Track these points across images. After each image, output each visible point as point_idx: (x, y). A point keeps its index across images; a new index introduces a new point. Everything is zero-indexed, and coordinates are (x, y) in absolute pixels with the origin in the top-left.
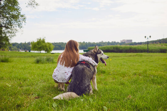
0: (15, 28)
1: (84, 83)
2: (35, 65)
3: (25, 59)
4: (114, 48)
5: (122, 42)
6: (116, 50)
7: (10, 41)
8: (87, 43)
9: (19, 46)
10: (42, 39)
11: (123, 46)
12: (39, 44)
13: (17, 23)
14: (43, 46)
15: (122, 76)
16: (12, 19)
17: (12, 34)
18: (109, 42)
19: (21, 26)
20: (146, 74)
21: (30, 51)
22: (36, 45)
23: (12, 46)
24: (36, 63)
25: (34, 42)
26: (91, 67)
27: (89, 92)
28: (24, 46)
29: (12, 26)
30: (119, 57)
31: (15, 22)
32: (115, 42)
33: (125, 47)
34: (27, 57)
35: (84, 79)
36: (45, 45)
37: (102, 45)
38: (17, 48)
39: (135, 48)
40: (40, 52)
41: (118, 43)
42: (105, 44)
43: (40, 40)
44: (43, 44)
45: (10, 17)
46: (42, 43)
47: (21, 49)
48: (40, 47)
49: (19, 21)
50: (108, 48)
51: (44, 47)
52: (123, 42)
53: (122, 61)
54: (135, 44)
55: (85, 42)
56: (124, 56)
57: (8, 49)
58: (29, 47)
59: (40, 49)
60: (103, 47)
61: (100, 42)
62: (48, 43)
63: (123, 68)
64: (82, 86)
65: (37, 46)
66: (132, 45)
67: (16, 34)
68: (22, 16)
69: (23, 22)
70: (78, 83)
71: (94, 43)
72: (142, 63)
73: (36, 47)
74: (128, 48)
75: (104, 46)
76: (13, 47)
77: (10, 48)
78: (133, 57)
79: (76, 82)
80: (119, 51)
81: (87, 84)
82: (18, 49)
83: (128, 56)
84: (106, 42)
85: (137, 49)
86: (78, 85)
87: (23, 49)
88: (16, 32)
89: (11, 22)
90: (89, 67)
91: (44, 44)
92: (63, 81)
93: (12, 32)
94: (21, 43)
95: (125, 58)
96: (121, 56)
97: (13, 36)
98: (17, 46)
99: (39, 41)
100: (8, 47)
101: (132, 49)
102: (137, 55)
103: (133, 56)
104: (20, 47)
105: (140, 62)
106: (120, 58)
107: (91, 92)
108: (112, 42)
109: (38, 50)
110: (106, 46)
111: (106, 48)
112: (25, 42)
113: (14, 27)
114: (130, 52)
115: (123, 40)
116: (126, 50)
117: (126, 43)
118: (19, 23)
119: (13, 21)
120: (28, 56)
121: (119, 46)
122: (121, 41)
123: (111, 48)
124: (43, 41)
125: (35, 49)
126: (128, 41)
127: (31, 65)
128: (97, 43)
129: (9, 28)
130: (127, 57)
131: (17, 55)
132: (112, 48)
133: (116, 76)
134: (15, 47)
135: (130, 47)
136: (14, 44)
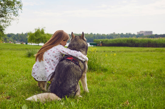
0: (10, 16)
1: (68, 83)
2: (24, 59)
3: (17, 51)
4: (128, 41)
5: (139, 34)
6: (130, 44)
7: (4, 31)
8: (95, 34)
9: (15, 37)
10: (41, 29)
11: (140, 39)
12: (37, 35)
13: (13, 11)
14: (41, 37)
15: (129, 75)
16: (7, 6)
17: (6, 23)
18: (122, 34)
19: (17, 14)
20: (161, 75)
21: (26, 44)
22: (33, 37)
23: (7, 37)
24: (28, 57)
25: (31, 33)
26: (81, 64)
27: (75, 94)
28: (21, 38)
29: (6, 14)
30: (131, 52)
31: (10, 9)
32: (130, 34)
33: (142, 40)
34: (20, 50)
35: (68, 78)
36: (44, 37)
37: (114, 37)
38: (12, 40)
39: (155, 42)
40: (38, 45)
41: (134, 35)
42: (117, 37)
43: (38, 30)
44: (41, 36)
45: (5, 3)
46: (41, 34)
47: (17, 41)
48: (37, 38)
49: (15, 8)
50: (120, 41)
51: (43, 39)
52: (141, 34)
53: (134, 57)
54: (156, 36)
55: (93, 34)
56: (138, 52)
57: (2, 40)
58: (27, 39)
59: (38, 41)
60: (113, 39)
61: (112, 34)
62: (48, 34)
63: (133, 66)
64: (65, 86)
65: (35, 37)
66: (152, 38)
67: (11, 23)
68: (18, 3)
69: (20, 9)
70: (60, 83)
71: (104, 35)
72: (161, 60)
73: (34, 39)
74: (146, 42)
75: (116, 39)
76: (8, 39)
77: (5, 40)
78: (151, 53)
79: (58, 82)
80: (134, 45)
81: (73, 85)
82: (14, 41)
83: (144, 51)
84: (118, 34)
85: (158, 43)
86: (61, 85)
87: (19, 41)
88: (10, 21)
89: (6, 10)
90: (78, 64)
91: (43, 35)
92: (43, 79)
93: (7, 21)
94: (18, 34)
95: (140, 53)
96: (135, 52)
97: (8, 25)
98: (13, 37)
99: (38, 32)
100: (3, 38)
101: (151, 42)
102: (156, 50)
103: (151, 51)
104: (17, 38)
105: (159, 59)
106: (133, 53)
107: (78, 94)
108: (127, 34)
109: (35, 42)
110: (118, 39)
111: (118, 42)
112: (22, 33)
113: (8, 15)
114: (149, 47)
115: (141, 32)
116: (144, 44)
117: (145, 35)
118: (15, 10)
119: (8, 9)
120: (22, 49)
121: (134, 38)
122: (137, 32)
123: (124, 41)
124: (42, 32)
125: (32, 40)
126: (147, 32)
127: (20, 58)
128: (107, 35)
129: (3, 17)
130: (142, 53)
131: (9, 47)
132: (126, 42)
133: (120, 76)
134: (11, 39)
135: (148, 40)
136: (9, 35)
